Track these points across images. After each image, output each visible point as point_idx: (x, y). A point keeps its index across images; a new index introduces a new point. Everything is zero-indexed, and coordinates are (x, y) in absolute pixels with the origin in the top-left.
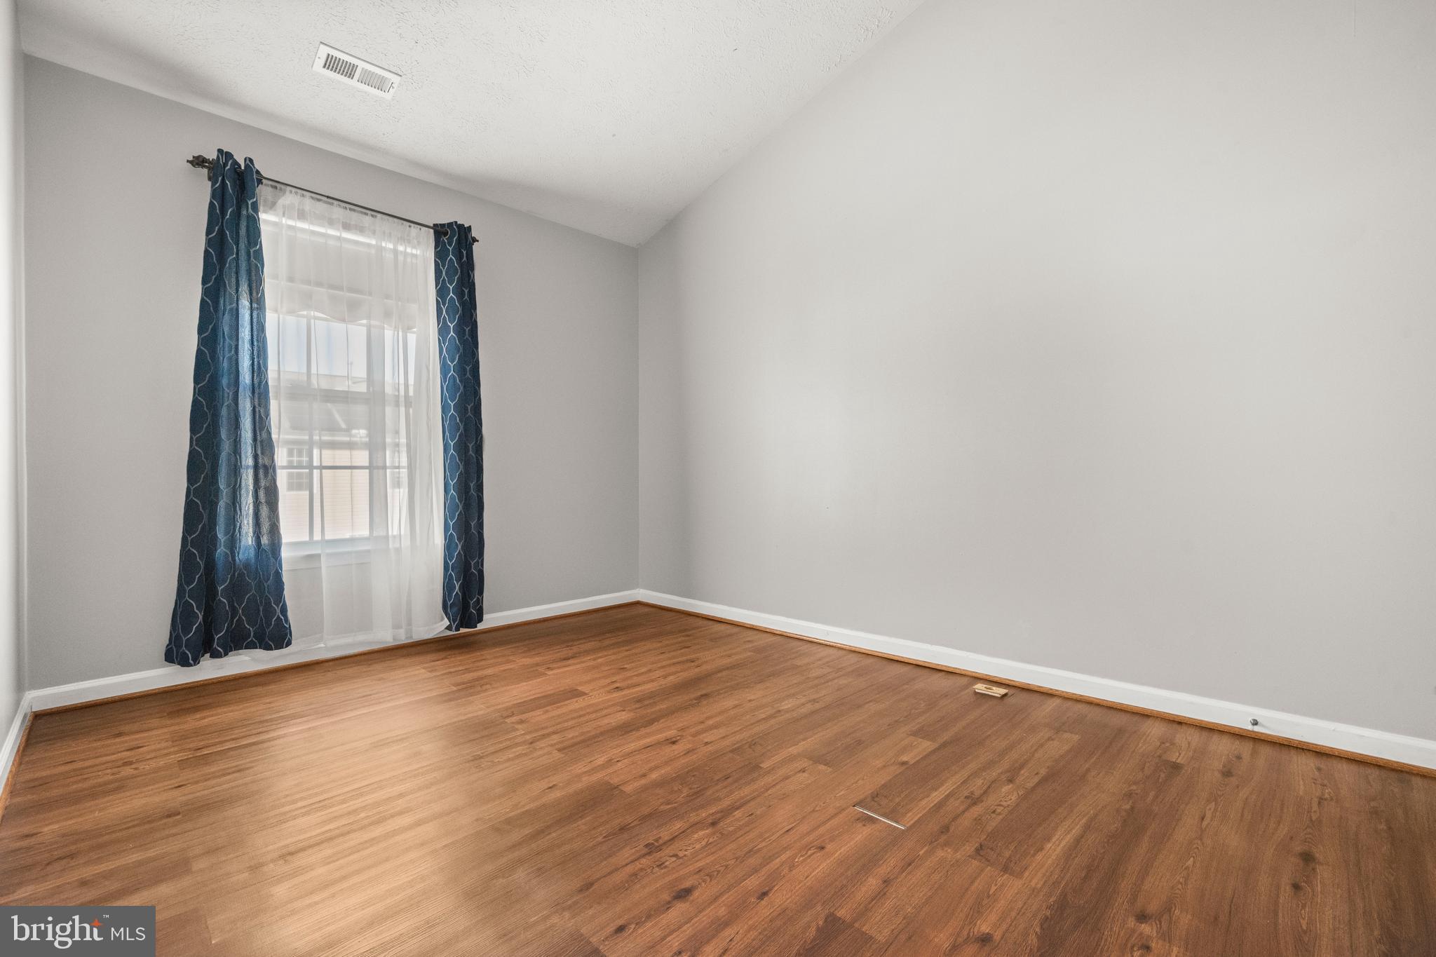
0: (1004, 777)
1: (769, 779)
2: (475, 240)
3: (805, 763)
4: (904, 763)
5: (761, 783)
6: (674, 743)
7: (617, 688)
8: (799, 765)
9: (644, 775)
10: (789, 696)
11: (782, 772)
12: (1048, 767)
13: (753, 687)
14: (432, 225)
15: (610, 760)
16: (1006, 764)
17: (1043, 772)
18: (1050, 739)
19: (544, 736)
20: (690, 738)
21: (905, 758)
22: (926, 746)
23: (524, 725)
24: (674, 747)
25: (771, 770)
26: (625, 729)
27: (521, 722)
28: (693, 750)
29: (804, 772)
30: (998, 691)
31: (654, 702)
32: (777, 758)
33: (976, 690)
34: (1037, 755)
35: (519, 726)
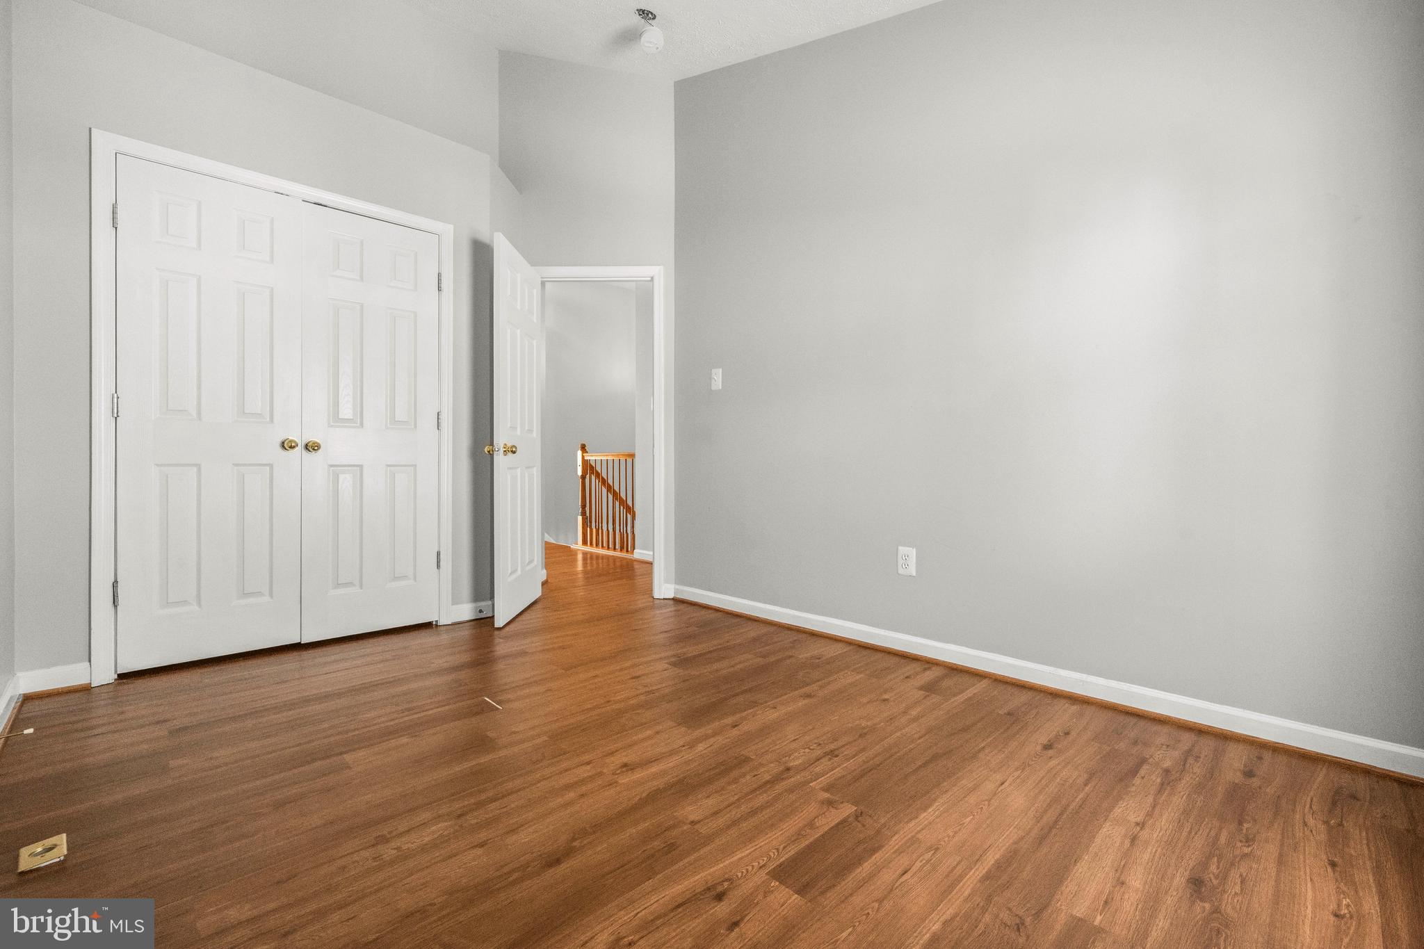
6: (625, 765)
20: (606, 770)
24: (625, 760)
28: (605, 756)
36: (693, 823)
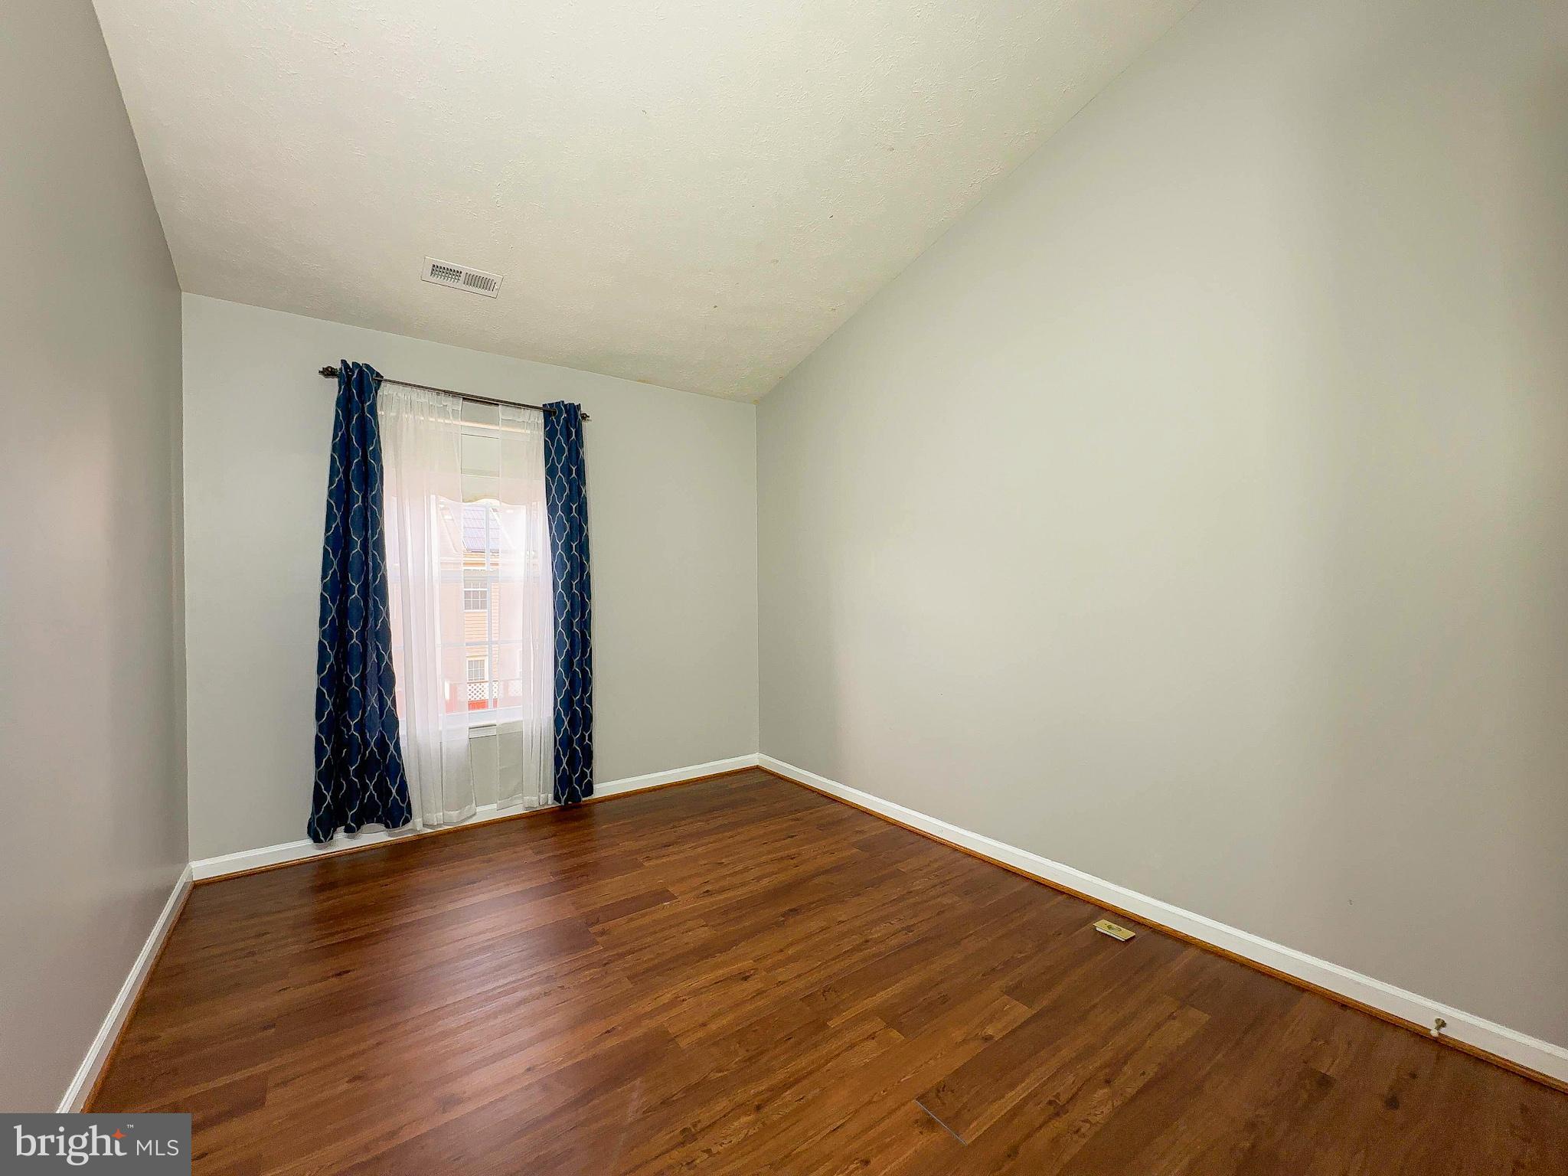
0: (1101, 1076)
1: (834, 1045)
2: (585, 417)
3: (876, 1025)
4: (988, 1038)
5: (824, 1050)
6: (746, 979)
7: (708, 891)
8: (869, 1027)
9: (704, 1025)
10: (884, 919)
11: (849, 1037)
12: (1160, 1064)
13: (847, 902)
14: (541, 406)
15: (676, 998)
16: (1106, 1055)
17: (1151, 1071)
18: (1171, 1017)
19: (622, 956)
20: (764, 973)
21: (990, 1031)
22: (1021, 1012)
23: (605, 938)
24: (745, 985)
25: (837, 1033)
26: (704, 952)
27: (603, 933)
28: (765, 992)
29: (873, 1038)
30: (1124, 934)
31: (740, 917)
32: (848, 1014)
33: (1097, 929)
34: (1149, 1043)
35: (599, 939)
36: (706, 926)
